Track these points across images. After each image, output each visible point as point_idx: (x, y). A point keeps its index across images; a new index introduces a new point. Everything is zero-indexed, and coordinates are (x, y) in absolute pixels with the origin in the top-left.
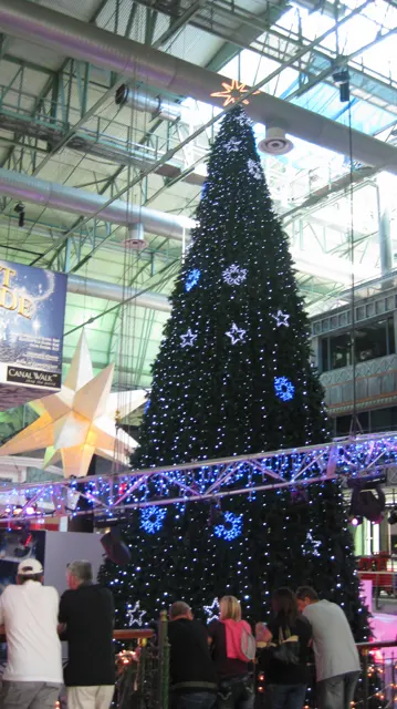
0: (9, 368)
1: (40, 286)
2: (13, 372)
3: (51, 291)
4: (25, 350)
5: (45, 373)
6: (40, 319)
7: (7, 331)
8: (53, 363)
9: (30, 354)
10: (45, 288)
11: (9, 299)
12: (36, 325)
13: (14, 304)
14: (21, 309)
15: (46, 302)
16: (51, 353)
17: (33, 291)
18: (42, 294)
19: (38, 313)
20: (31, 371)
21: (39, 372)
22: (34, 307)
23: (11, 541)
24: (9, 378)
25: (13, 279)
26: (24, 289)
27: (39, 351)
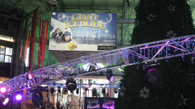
0: (98, 46)
1: (107, 19)
2: (99, 47)
3: (111, 20)
4: (103, 40)
5: (110, 46)
6: (108, 29)
7: (97, 35)
8: (113, 43)
9: (105, 41)
10: (109, 19)
11: (96, 25)
12: (107, 31)
13: (98, 26)
14: (101, 27)
15: (110, 24)
16: (112, 39)
17: (104, 21)
18: (108, 21)
19: (107, 28)
20: (106, 46)
21: (109, 46)
22: (105, 26)
23: (106, 102)
24: (98, 49)
25: (97, 18)
26: (101, 21)
27: (108, 39)
